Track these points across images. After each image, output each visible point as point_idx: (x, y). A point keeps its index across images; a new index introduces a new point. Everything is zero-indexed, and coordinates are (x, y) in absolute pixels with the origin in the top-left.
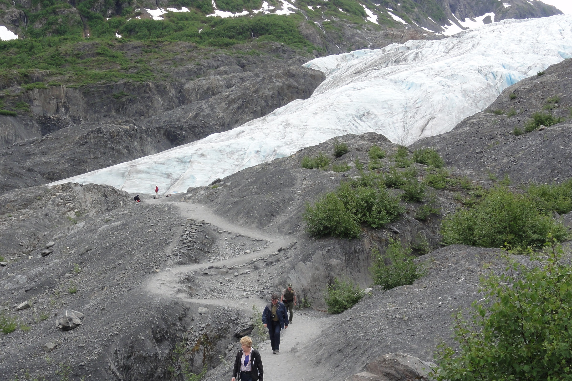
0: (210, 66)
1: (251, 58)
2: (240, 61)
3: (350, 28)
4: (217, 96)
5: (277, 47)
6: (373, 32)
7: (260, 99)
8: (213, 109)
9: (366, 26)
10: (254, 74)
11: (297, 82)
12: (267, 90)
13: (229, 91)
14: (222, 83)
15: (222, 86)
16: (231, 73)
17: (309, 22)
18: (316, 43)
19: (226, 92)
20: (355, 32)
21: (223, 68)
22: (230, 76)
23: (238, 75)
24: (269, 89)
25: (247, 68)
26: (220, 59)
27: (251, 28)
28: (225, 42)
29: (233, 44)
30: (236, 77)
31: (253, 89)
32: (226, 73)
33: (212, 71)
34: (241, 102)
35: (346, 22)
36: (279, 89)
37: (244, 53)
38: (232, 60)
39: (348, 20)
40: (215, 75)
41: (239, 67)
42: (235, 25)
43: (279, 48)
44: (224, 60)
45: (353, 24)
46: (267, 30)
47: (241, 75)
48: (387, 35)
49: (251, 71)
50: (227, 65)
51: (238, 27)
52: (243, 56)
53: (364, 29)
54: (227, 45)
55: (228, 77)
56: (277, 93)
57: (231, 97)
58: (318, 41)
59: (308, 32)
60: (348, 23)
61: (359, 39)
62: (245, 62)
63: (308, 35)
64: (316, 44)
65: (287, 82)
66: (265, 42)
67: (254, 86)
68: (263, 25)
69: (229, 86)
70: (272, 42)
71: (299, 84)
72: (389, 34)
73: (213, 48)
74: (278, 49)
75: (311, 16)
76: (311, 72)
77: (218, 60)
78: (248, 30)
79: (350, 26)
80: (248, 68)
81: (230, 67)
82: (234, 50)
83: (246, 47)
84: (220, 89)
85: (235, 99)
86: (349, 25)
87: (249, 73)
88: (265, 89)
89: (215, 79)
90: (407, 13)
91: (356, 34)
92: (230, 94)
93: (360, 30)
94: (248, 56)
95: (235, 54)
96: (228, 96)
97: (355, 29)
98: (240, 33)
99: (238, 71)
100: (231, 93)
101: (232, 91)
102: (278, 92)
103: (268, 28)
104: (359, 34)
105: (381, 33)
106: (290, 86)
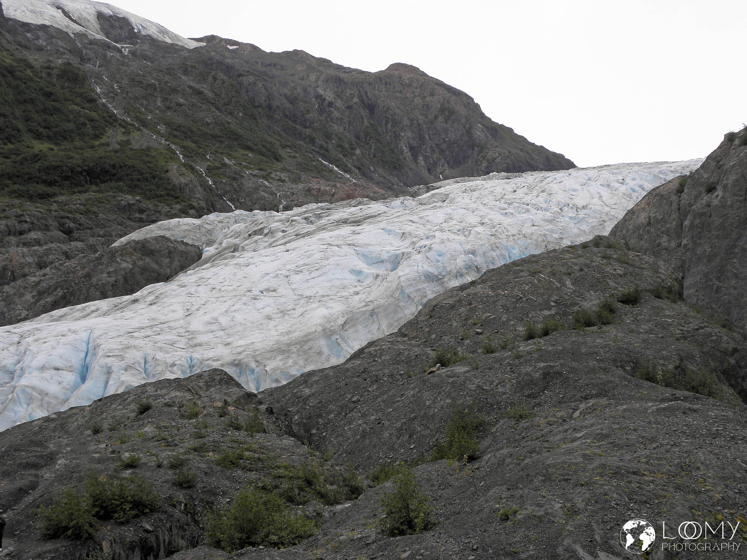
0: (10, 231)
1: (83, 219)
2: (64, 224)
3: (251, 177)
4: (19, 282)
5: (129, 204)
6: (289, 184)
7: (92, 289)
8: (10, 304)
9: (277, 175)
10: (87, 246)
11: (157, 263)
12: (105, 275)
13: (40, 275)
14: (30, 260)
15: (29, 264)
16: (46, 243)
17: (184, 165)
18: (195, 198)
19: (35, 276)
20: (260, 184)
21: (33, 235)
22: (45, 248)
23: (58, 247)
24: (109, 273)
25: (75, 235)
26: (28, 220)
27: (86, 171)
28: (40, 191)
29: (55, 195)
30: (56, 250)
31: (81, 273)
32: (38, 242)
33: (13, 239)
34: (60, 294)
35: (245, 167)
36: (126, 273)
37: (70, 212)
38: (50, 222)
39: (249, 163)
40: (18, 246)
41: (60, 233)
42: (59, 164)
43: (133, 204)
44: (35, 221)
45: (257, 171)
46: (114, 175)
47: (65, 247)
48: (309, 190)
49: (82, 241)
50: (40, 229)
51: (65, 168)
52: (69, 215)
53: (273, 179)
54: (44, 196)
55: (41, 249)
56: (122, 280)
57: (44, 285)
58: (198, 196)
59: (183, 180)
60: (248, 168)
61: (266, 195)
62: (72, 225)
63: (182, 186)
64: (195, 200)
65: (141, 263)
66: (109, 194)
67: (83, 268)
68: (108, 167)
69: (41, 266)
70: (121, 194)
71: (161, 266)
72: (313, 189)
73: (17, 201)
74: (130, 205)
75: (189, 154)
76: (181, 248)
77: (26, 221)
78: (81, 173)
79: (251, 174)
80: (78, 235)
81: (45, 234)
82: (55, 205)
83: (76, 200)
84: (26, 270)
85: (49, 288)
86: (250, 172)
87: (79, 244)
88: (102, 273)
89: (17, 252)
90: (343, 155)
91: (261, 186)
92: (41, 280)
93: (267, 181)
94: (78, 216)
95: (56, 211)
96: (38, 283)
97: (260, 178)
98: (66, 178)
99: (59, 241)
100: (43, 278)
101: (44, 275)
102: (125, 278)
103: (115, 171)
104: (266, 187)
105: (301, 186)
106: (144, 270)
